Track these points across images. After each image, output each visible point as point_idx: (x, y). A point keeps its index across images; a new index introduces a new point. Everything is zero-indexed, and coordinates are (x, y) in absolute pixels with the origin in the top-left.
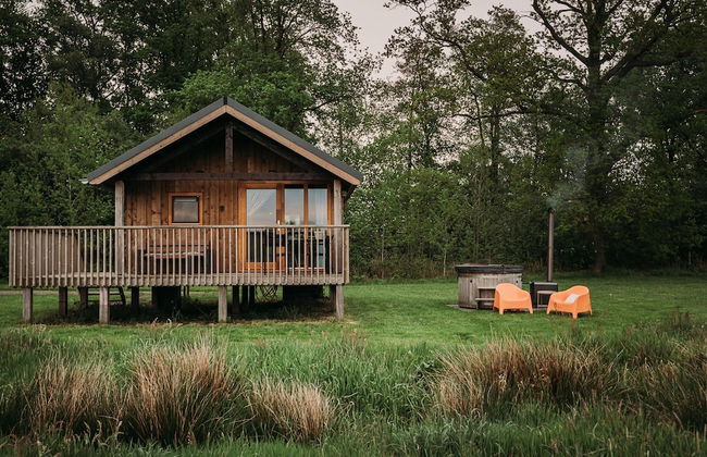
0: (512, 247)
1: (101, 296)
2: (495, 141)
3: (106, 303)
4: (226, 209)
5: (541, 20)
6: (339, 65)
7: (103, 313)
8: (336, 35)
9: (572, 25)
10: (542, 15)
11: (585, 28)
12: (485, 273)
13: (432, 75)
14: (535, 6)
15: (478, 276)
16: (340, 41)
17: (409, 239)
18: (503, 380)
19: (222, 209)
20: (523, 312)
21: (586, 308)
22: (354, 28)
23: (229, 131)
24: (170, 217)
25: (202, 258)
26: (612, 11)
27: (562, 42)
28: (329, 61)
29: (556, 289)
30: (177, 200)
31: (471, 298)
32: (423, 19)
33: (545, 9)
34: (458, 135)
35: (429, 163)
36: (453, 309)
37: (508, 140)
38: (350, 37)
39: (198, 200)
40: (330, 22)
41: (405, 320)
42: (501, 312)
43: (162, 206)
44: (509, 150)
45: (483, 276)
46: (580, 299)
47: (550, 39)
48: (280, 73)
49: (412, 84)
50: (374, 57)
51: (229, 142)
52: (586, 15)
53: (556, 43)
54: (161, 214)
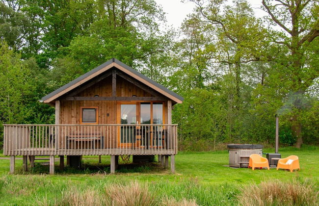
0: (251, 134)
1: (50, 160)
2: (238, 73)
3: (53, 164)
4: (110, 115)
5: (266, 10)
6: (157, 34)
7: (52, 169)
8: (154, 17)
9: (283, 13)
10: (267, 7)
11: (290, 15)
12: (243, 149)
13: (202, 36)
14: (264, 3)
15: (240, 150)
16: (156, 20)
17: (195, 130)
18: (270, 197)
19: (108, 115)
20: (264, 169)
21: (298, 167)
22: (164, 13)
23: (114, 75)
24: (81, 119)
25: (99, 141)
26: (304, 5)
27: (277, 22)
28: (151, 32)
29: (280, 157)
30: (84, 110)
31: (236, 162)
32: (202, 9)
33: (268, 4)
34: (217, 70)
35: (201, 86)
36: (226, 167)
37: (245, 73)
38: (162, 18)
39: (96, 110)
40: (151, 9)
41: (205, 173)
42: (253, 169)
43: (77, 113)
44: (245, 79)
45: (242, 150)
46: (294, 163)
47: (271, 20)
48: (125, 38)
49: (191, 42)
50: (176, 30)
51: (114, 81)
52: (290, 8)
53: (274, 22)
54: (76, 117)
